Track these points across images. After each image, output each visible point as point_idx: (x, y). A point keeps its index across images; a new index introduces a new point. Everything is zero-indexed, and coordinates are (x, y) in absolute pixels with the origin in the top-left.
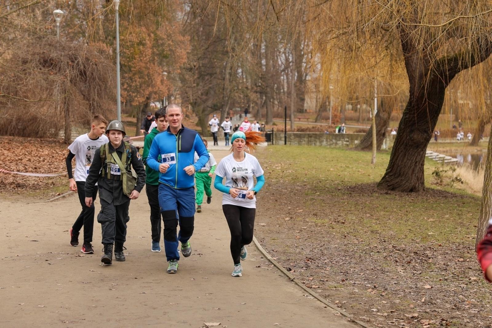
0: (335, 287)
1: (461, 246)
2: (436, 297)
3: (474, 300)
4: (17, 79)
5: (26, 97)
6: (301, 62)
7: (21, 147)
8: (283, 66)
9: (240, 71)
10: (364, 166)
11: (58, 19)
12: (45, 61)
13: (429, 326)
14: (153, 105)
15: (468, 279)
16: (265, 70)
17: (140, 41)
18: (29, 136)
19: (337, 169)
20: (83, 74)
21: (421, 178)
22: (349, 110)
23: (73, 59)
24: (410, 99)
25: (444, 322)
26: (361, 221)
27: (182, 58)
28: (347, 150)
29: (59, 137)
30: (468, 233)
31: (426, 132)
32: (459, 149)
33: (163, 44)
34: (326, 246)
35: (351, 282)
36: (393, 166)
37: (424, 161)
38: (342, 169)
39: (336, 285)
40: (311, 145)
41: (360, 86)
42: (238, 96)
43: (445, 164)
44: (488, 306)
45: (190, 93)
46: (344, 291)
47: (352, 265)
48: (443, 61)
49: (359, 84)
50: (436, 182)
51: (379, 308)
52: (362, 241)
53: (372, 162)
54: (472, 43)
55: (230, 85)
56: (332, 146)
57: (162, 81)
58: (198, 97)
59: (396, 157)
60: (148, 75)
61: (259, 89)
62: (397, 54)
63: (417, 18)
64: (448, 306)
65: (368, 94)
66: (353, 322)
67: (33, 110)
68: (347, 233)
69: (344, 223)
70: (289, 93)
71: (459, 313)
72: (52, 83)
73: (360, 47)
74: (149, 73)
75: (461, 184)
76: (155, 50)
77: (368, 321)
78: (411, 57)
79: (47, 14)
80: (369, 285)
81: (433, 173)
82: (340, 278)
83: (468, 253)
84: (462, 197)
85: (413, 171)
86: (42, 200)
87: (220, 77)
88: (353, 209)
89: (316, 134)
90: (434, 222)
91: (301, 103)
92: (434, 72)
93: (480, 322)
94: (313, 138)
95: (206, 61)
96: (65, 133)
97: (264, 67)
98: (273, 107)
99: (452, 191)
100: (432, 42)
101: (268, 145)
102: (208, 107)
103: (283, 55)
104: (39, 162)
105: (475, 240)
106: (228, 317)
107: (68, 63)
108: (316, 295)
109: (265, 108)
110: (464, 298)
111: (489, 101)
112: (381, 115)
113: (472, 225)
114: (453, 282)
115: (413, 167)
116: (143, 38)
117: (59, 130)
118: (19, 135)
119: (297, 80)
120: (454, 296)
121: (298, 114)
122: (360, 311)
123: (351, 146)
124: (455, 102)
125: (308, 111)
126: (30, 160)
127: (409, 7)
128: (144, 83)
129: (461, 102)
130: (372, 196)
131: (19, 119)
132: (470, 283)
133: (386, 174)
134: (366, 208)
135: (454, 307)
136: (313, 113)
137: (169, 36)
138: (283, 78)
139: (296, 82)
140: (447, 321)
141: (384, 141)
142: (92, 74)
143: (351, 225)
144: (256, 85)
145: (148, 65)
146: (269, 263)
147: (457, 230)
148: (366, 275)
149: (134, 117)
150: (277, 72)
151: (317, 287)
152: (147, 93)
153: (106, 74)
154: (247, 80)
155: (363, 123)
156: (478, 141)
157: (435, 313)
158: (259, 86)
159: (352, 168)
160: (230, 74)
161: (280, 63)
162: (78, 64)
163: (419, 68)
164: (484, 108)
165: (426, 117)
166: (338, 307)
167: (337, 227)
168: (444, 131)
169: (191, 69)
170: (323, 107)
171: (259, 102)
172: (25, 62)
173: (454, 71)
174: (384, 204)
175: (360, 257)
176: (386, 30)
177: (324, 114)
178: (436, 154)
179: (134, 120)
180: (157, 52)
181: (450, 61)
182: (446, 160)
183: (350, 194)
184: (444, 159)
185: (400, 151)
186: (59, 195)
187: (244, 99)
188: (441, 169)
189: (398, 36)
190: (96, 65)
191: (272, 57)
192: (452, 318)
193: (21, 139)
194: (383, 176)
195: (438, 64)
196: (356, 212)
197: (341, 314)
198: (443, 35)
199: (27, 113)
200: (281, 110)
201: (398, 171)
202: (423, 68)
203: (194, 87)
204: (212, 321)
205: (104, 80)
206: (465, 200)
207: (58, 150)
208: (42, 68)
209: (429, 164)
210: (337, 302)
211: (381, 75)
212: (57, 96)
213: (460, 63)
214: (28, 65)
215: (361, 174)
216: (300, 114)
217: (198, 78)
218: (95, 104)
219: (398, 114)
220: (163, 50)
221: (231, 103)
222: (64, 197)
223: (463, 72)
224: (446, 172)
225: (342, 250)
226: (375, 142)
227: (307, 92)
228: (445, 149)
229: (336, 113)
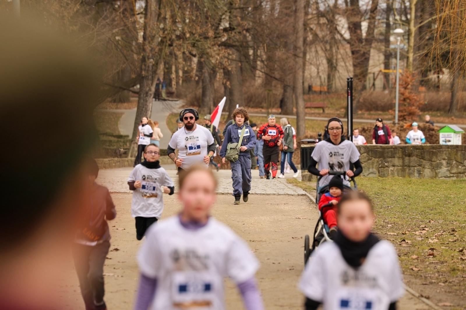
40: (410, 175)
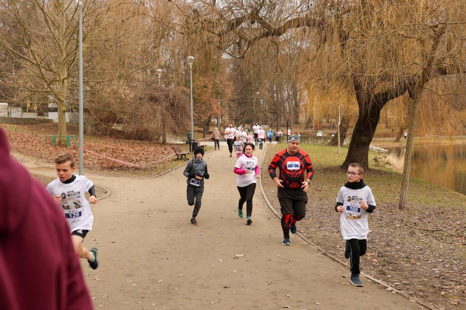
0: (315, 232)
1: (390, 205)
2: (375, 238)
3: (398, 240)
4: (137, 108)
5: (142, 119)
6: (296, 95)
7: (139, 146)
8: (286, 97)
9: (262, 101)
10: (333, 155)
11: (159, 75)
12: (152, 98)
13: (371, 257)
14: (213, 120)
15: (394, 226)
16: (276, 100)
17: (205, 85)
18: (144, 140)
19: (317, 157)
20: (172, 105)
21: (366, 163)
22: (324, 122)
23: (167, 96)
24: (360, 117)
25: (380, 254)
26: (330, 190)
27: (229, 94)
28: (323, 146)
29: (160, 140)
30: (394, 197)
31: (369, 136)
32: (388, 144)
33: (218, 87)
34: (309, 205)
35: (324, 228)
36: (350, 156)
37: (368, 153)
38: (320, 157)
39: (315, 230)
41: (330, 109)
42: (261, 115)
43: (380, 153)
44: (407, 243)
45: (234, 114)
46: (320, 234)
47: (325, 217)
48: (379, 94)
49: (329, 108)
50: (375, 165)
51: (341, 245)
52: (331, 202)
53: (338, 153)
54: (396, 85)
55: (256, 109)
56: (315, 144)
57: (217, 108)
58: (238, 116)
59: (351, 151)
60: (210, 104)
61: (272, 111)
62: (351, 90)
63: (363, 70)
64: (383, 244)
65: (335, 113)
66: (325, 254)
67: (145, 126)
68: (323, 197)
69: (320, 191)
70: (290, 113)
71: (389, 248)
72: (155, 111)
73: (329, 87)
74: (210, 103)
75: (390, 166)
76: (213, 90)
77: (334, 254)
78: (360, 92)
79: (153, 72)
80: (335, 230)
81: (373, 160)
82: (318, 225)
83: (395, 209)
84: (391, 174)
85: (362, 159)
86: (148, 177)
87: (250, 104)
88: (326, 182)
89: (305, 137)
90: (374, 189)
91: (297, 119)
92: (374, 101)
93: (402, 254)
94: (303, 139)
95: (242, 96)
96: (163, 138)
97: (275, 99)
98: (281, 121)
99: (385, 170)
100: (372, 84)
101: (278, 143)
102: (243, 121)
103: (286, 92)
104: (148, 155)
105: (398, 201)
106: (250, 251)
107: (164, 99)
108: (303, 237)
109: (276, 121)
110: (392, 238)
111: (406, 116)
112: (343, 125)
113: (396, 192)
114: (386, 228)
115: (361, 157)
116: (206, 83)
117: (160, 136)
118: (138, 139)
119: (295, 105)
120: (386, 237)
121: (295, 125)
122: (329, 247)
123: (325, 143)
124: (386, 117)
125: (301, 123)
126: (143, 154)
127: (358, 64)
128: (208, 109)
129: (389, 117)
130: (338, 174)
131: (138, 131)
132: (396, 228)
133: (346, 161)
134: (334, 181)
135: (386, 245)
136: (303, 124)
137: (221, 82)
138: (286, 104)
139: (294, 107)
140: (382, 254)
141: (345, 140)
142: (178, 105)
143: (325, 192)
144: (271, 108)
145: (210, 99)
146: (276, 216)
147: (387, 194)
148: (333, 224)
149: (202, 128)
150: (283, 101)
151: (304, 231)
152: (209, 114)
153: (185, 104)
154: (265, 105)
155: (332, 130)
156: (400, 139)
157: (375, 249)
158: (273, 109)
159: (326, 156)
160: (256, 103)
161: (284, 96)
162: (170, 100)
163: (364, 99)
164: (403, 121)
165: (369, 127)
166: (316, 244)
167: (316, 193)
168: (380, 133)
169: (234, 100)
170: (309, 121)
171: (272, 118)
172: (141, 99)
173: (385, 101)
174: (345, 178)
175: (330, 212)
176: (345, 77)
177: (310, 125)
178: (375, 147)
179: (202, 129)
180: (215, 91)
181: (383, 94)
182: (381, 151)
183: (325, 172)
184: (379, 151)
185: (354, 147)
186: (158, 174)
187: (264, 117)
188: (378, 157)
189: (352, 81)
190: (180, 99)
191: (280, 93)
192: (385, 252)
193: (139, 141)
194: (344, 161)
195: (376, 97)
196: (328, 184)
197: (318, 249)
198: (379, 80)
199: (142, 127)
200: (285, 123)
201: (353, 159)
202: (367, 99)
203: (236, 110)
204: (240, 254)
205: (184, 108)
206: (392, 175)
207: (159, 148)
208: (150, 102)
209: (371, 153)
210: (316, 241)
211: (342, 102)
212: (159, 117)
213: (389, 96)
214: (142, 101)
215: (331, 160)
216: (296, 125)
217: (238, 105)
218: (179, 121)
219: (353, 124)
220: (218, 90)
221: (256, 119)
222: (160, 175)
223: (391, 101)
224: (381, 158)
225: (319, 208)
226: (339, 141)
227: (300, 112)
228: (380, 144)
229: (316, 124)
